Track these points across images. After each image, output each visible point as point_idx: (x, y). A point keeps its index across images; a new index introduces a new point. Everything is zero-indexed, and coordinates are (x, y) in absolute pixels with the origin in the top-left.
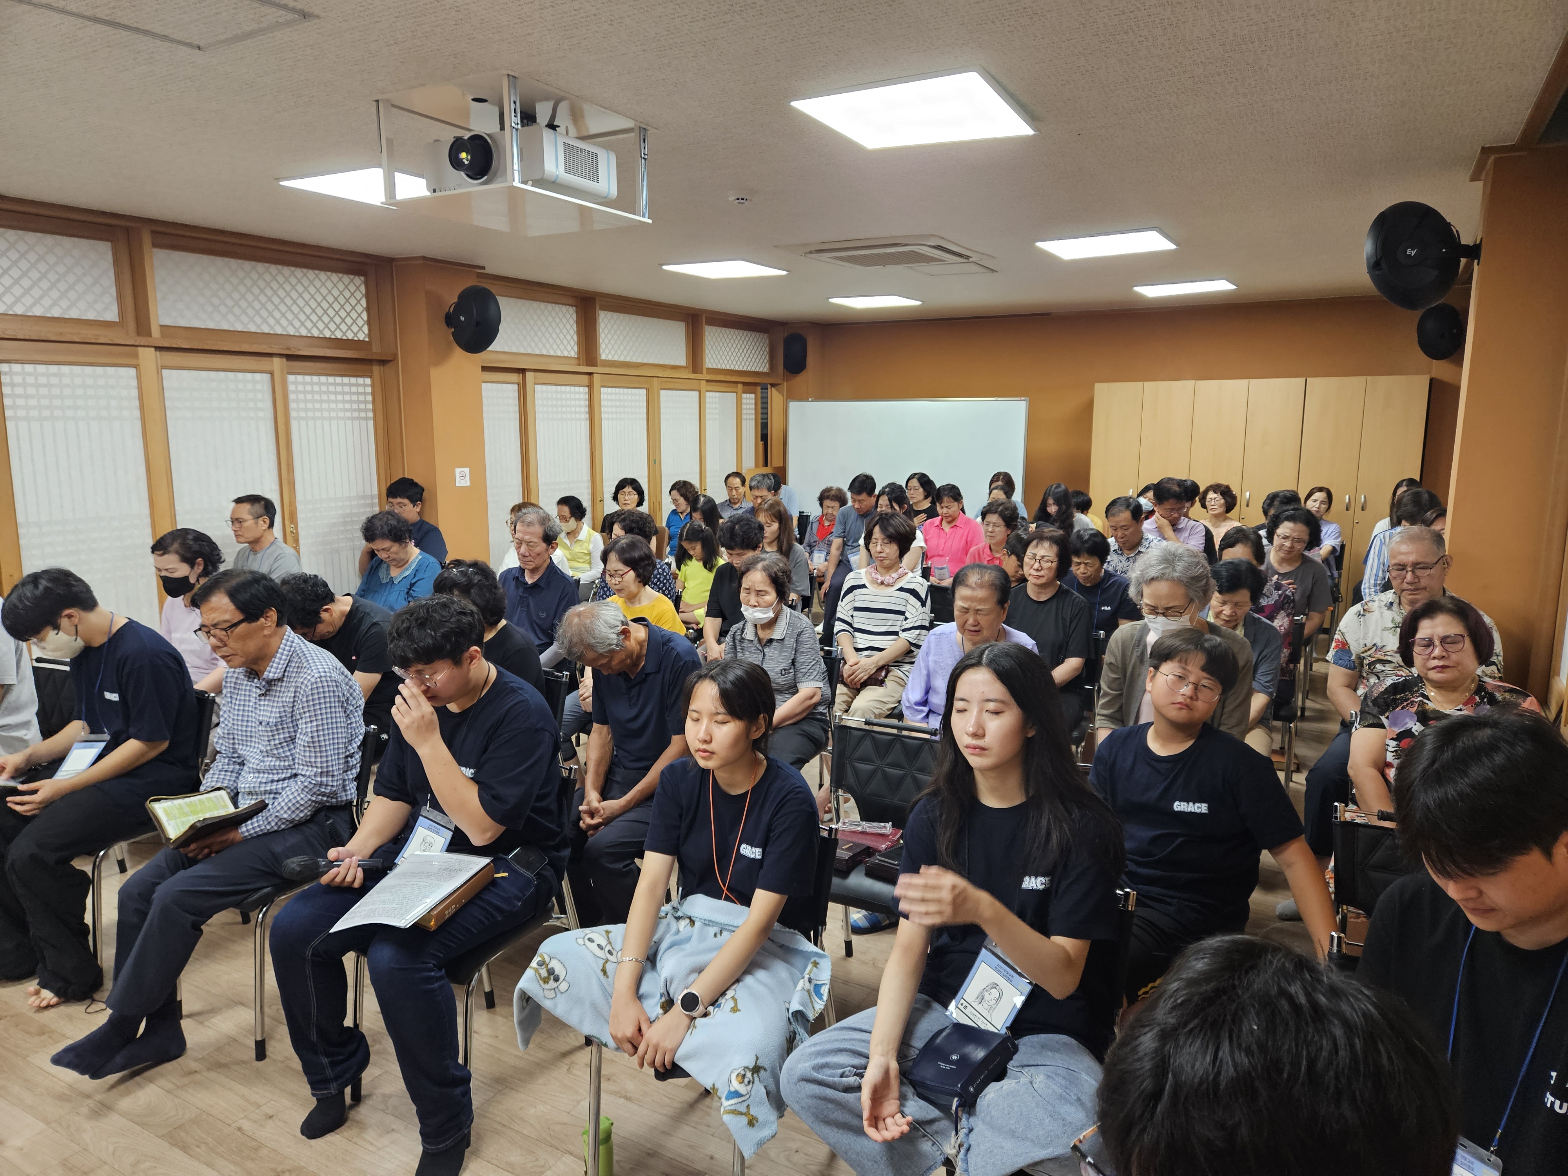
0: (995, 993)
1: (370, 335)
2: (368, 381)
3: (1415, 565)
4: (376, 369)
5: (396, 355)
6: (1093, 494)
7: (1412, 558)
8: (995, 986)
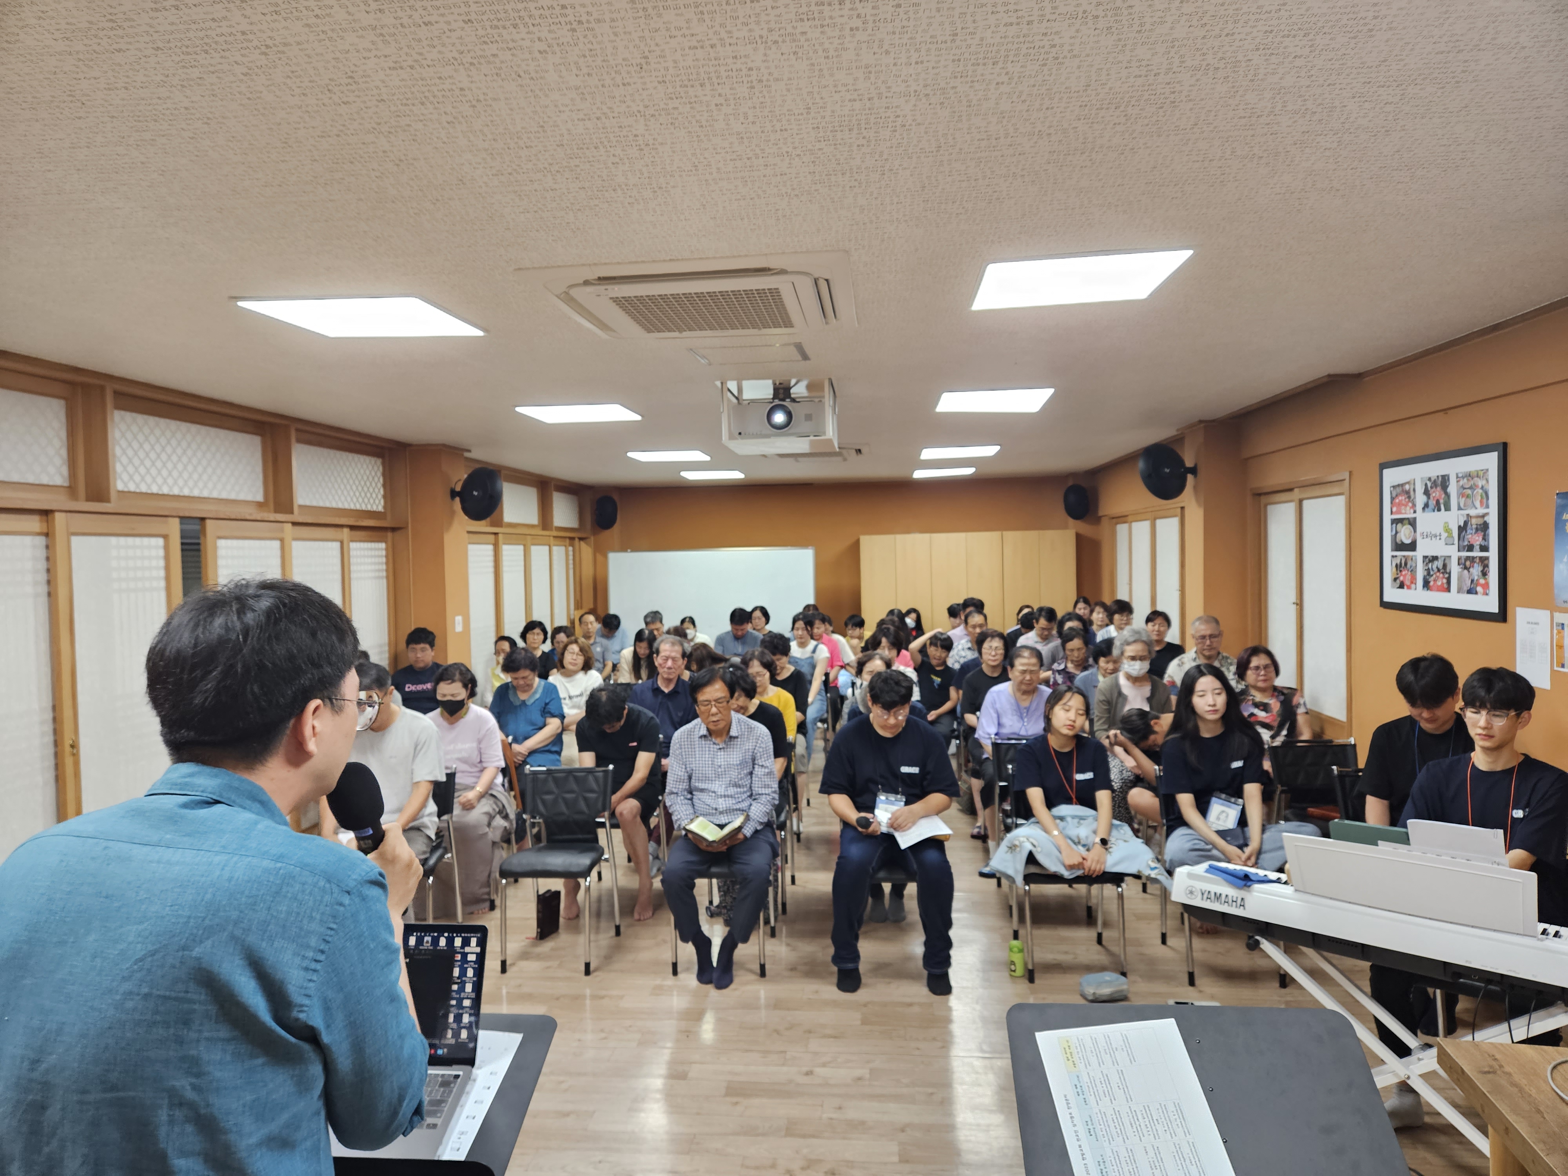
0: (1224, 815)
1: (385, 507)
2: (383, 545)
3: (1211, 636)
4: (390, 534)
5: (407, 524)
6: (865, 615)
7: (1208, 632)
8: (1223, 812)
